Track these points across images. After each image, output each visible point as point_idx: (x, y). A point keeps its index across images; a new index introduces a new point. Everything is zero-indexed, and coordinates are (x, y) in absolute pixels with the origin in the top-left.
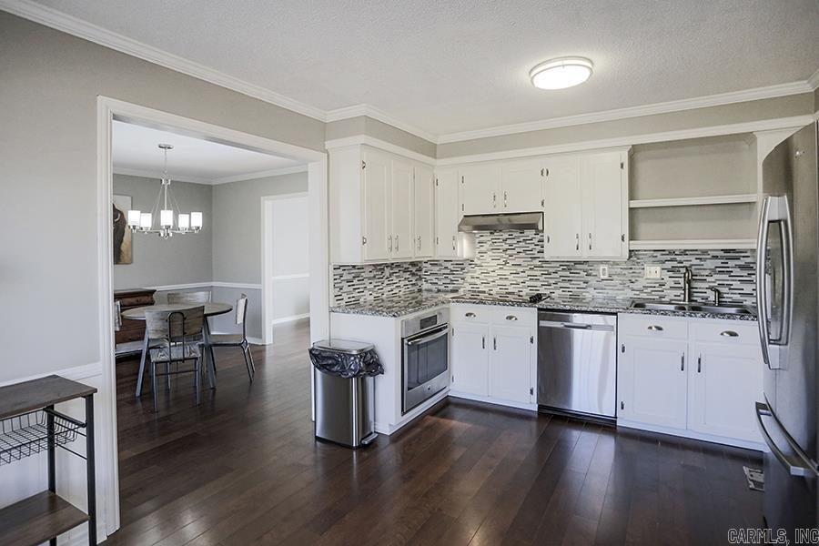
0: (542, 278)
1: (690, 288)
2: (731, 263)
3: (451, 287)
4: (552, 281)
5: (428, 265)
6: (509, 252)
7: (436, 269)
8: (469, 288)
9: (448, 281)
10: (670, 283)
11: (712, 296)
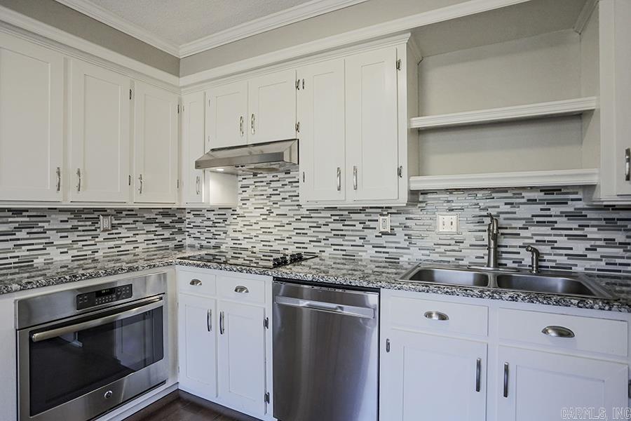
0: (310, 232)
1: (497, 246)
2: (555, 210)
3: (213, 242)
4: (322, 236)
5: (191, 216)
6: (274, 198)
7: (198, 221)
8: (231, 243)
9: (210, 235)
10: (470, 239)
11: (527, 258)
